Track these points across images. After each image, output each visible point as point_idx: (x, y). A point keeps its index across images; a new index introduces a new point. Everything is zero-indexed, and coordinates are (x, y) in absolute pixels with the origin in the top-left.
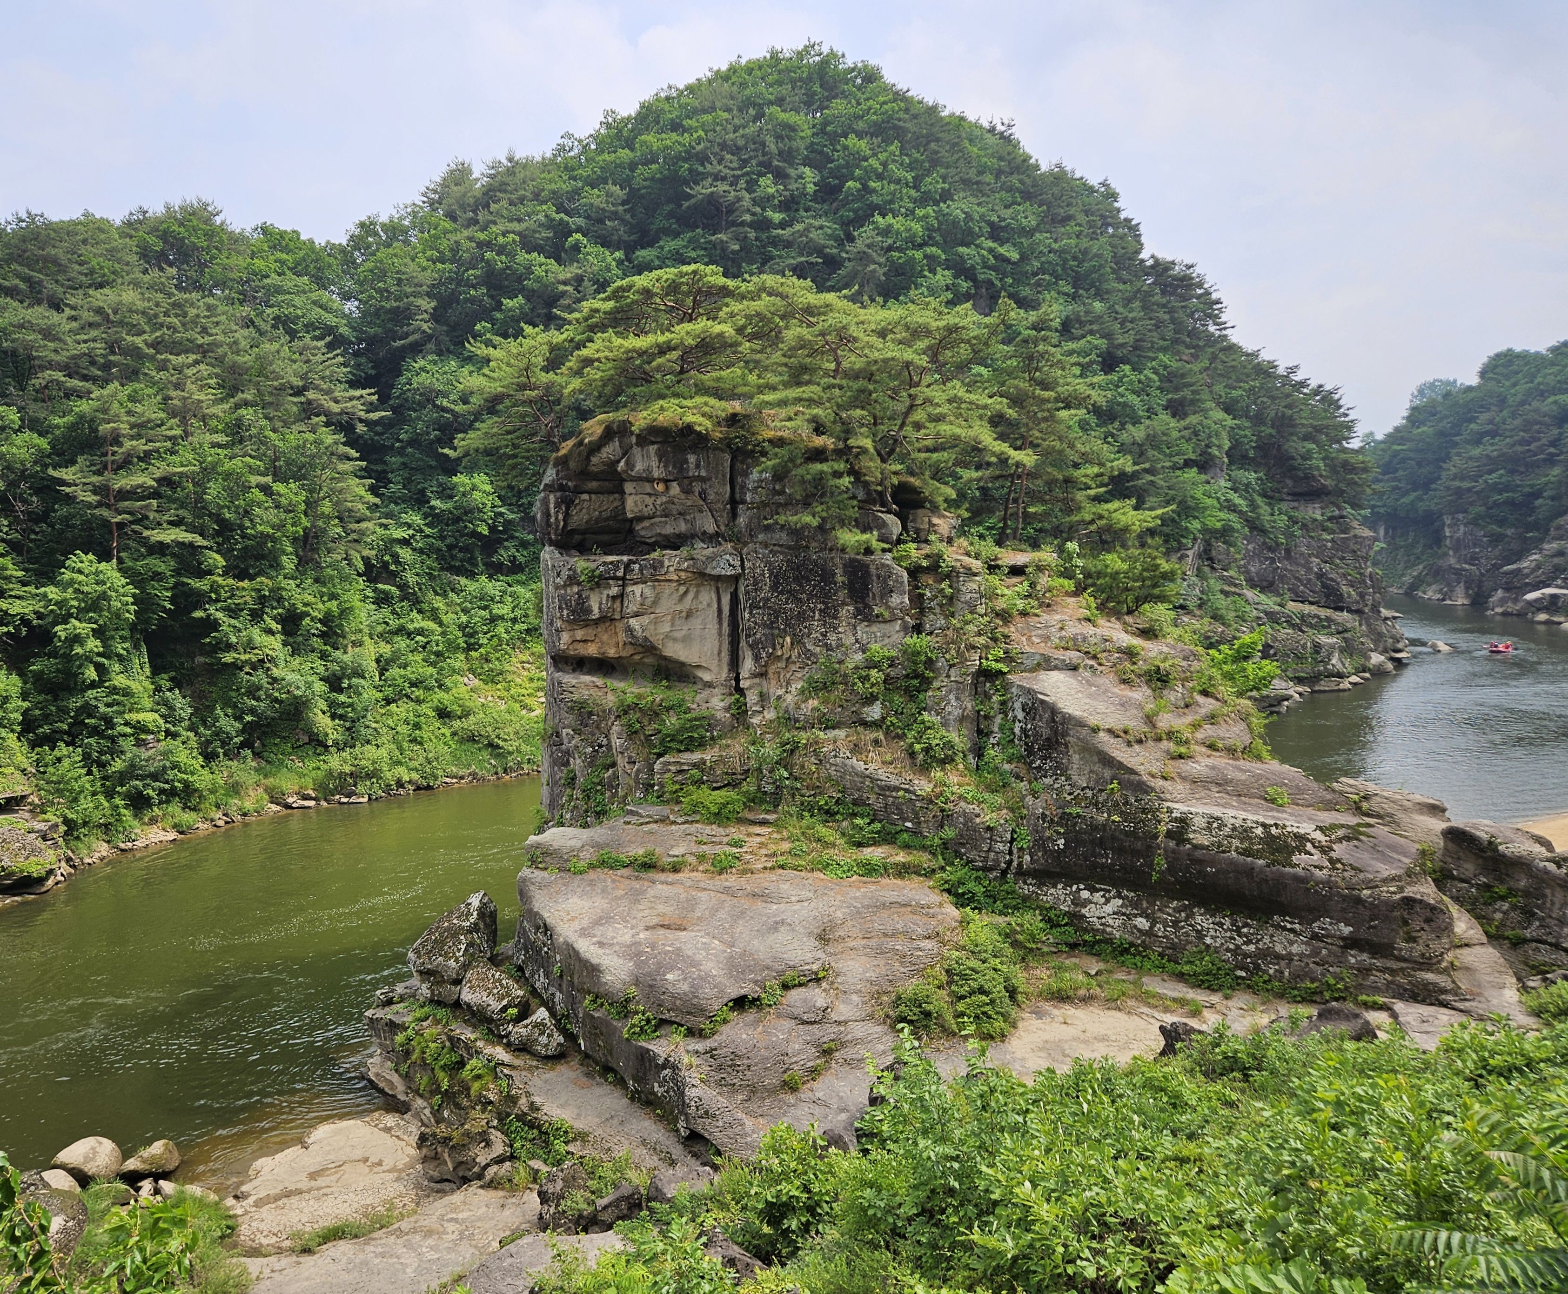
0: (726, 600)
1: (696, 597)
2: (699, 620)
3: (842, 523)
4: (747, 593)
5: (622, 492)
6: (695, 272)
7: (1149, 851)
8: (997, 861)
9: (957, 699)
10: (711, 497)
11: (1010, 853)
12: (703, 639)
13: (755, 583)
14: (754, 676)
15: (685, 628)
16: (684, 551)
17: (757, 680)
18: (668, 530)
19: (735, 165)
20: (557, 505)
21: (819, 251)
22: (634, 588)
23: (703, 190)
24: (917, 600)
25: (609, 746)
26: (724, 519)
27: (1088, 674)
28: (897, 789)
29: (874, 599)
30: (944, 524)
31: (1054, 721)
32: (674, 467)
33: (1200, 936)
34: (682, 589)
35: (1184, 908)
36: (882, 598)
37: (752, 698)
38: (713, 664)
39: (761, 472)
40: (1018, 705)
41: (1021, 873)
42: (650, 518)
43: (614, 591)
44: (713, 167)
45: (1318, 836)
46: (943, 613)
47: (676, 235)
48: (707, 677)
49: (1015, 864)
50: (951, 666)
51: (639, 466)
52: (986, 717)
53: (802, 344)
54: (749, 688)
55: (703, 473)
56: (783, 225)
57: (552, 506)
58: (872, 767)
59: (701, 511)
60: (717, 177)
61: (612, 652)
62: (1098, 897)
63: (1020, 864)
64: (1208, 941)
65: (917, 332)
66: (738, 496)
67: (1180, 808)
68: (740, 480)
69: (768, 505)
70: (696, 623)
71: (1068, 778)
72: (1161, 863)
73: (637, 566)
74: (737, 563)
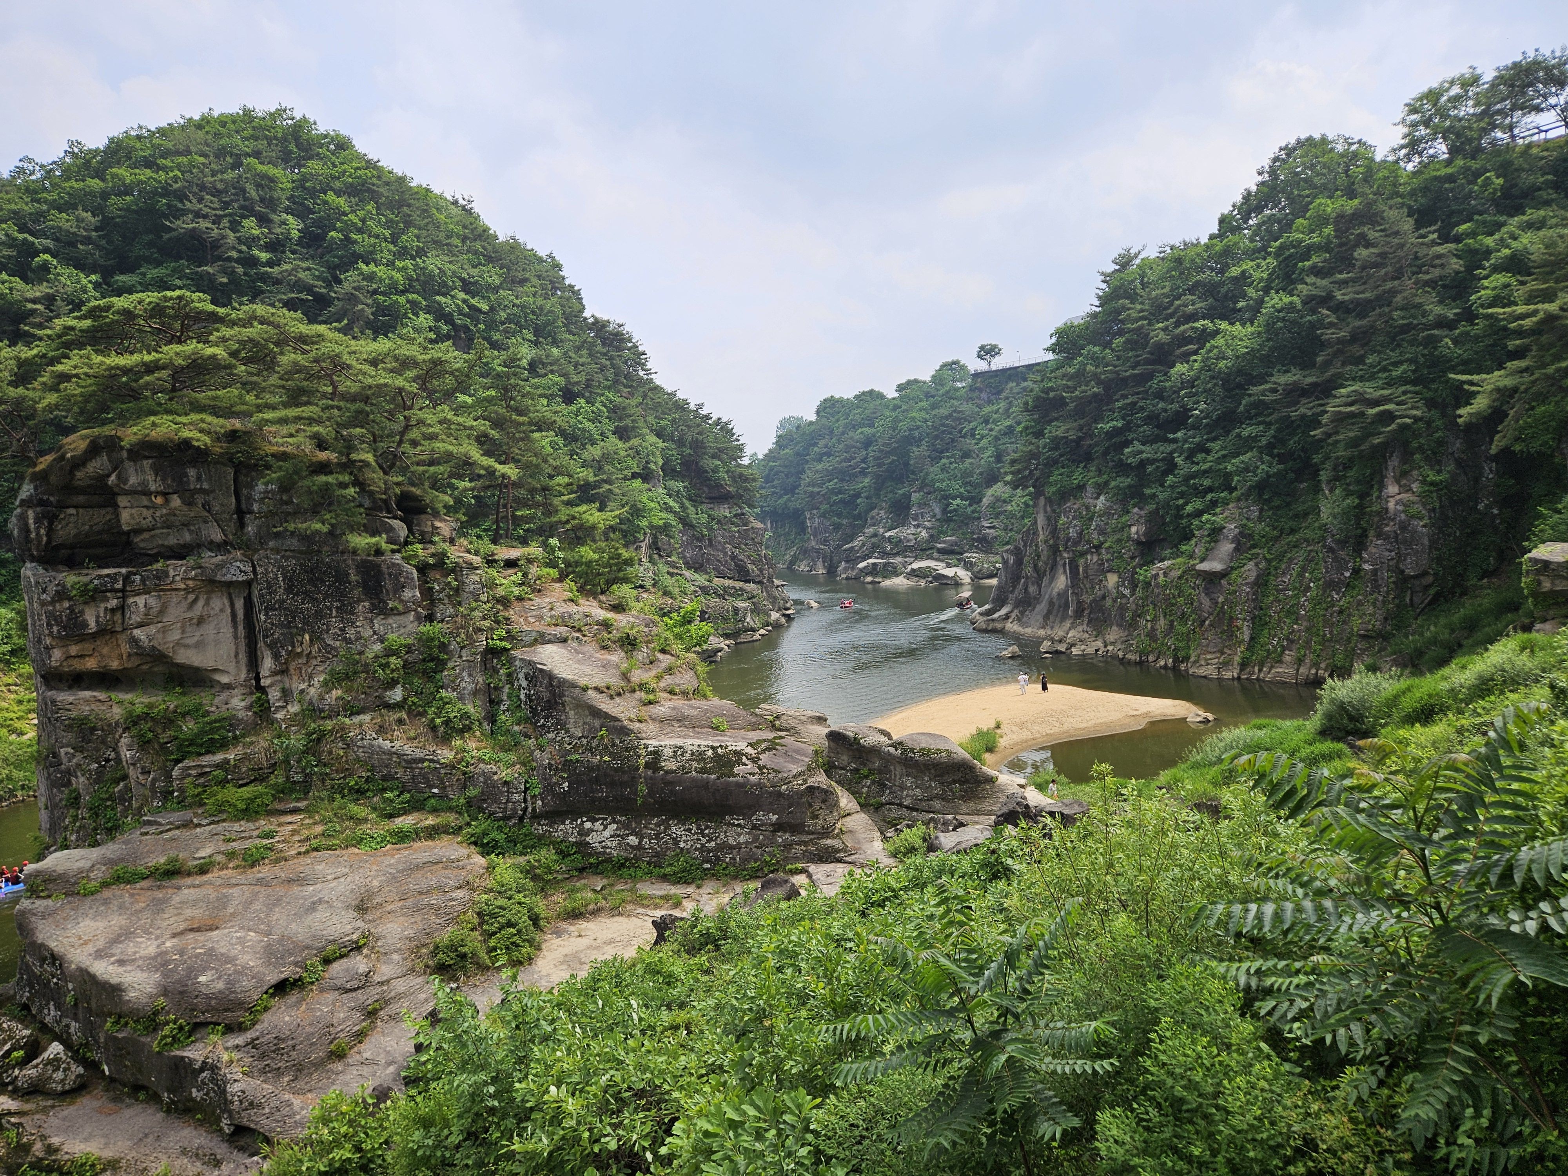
0: (239, 604)
1: (207, 603)
2: (212, 626)
3: (353, 528)
4: (261, 596)
6: (180, 298)
7: (633, 781)
8: (514, 810)
9: (470, 675)
10: (216, 508)
11: (525, 801)
12: (217, 643)
13: (269, 587)
14: (274, 673)
15: (198, 634)
16: (191, 561)
17: (279, 678)
19: (216, 206)
20: (38, 520)
21: (309, 289)
22: (137, 599)
23: (185, 224)
24: (427, 593)
25: (118, 759)
26: (231, 528)
27: (575, 644)
28: (422, 760)
29: (388, 594)
30: (445, 527)
31: (552, 685)
32: (174, 481)
33: (676, 842)
34: (191, 597)
35: (662, 822)
36: (395, 594)
37: (274, 695)
38: (231, 667)
39: (266, 484)
40: (521, 676)
41: (536, 817)
42: (149, 530)
43: (114, 603)
44: (192, 205)
45: (749, 750)
46: (451, 603)
47: (158, 264)
48: (224, 679)
49: (530, 810)
50: (462, 648)
51: (133, 480)
52: (496, 688)
53: (297, 368)
54: (271, 686)
55: (205, 486)
56: (270, 263)
57: (31, 522)
58: (397, 744)
59: (206, 522)
60: (198, 215)
61: (115, 664)
62: (598, 825)
63: (534, 809)
64: (682, 845)
65: (406, 363)
66: (244, 506)
67: (653, 743)
68: (245, 492)
69: (276, 514)
70: (209, 629)
71: (567, 731)
72: (643, 789)
73: (138, 577)
74: (249, 569)
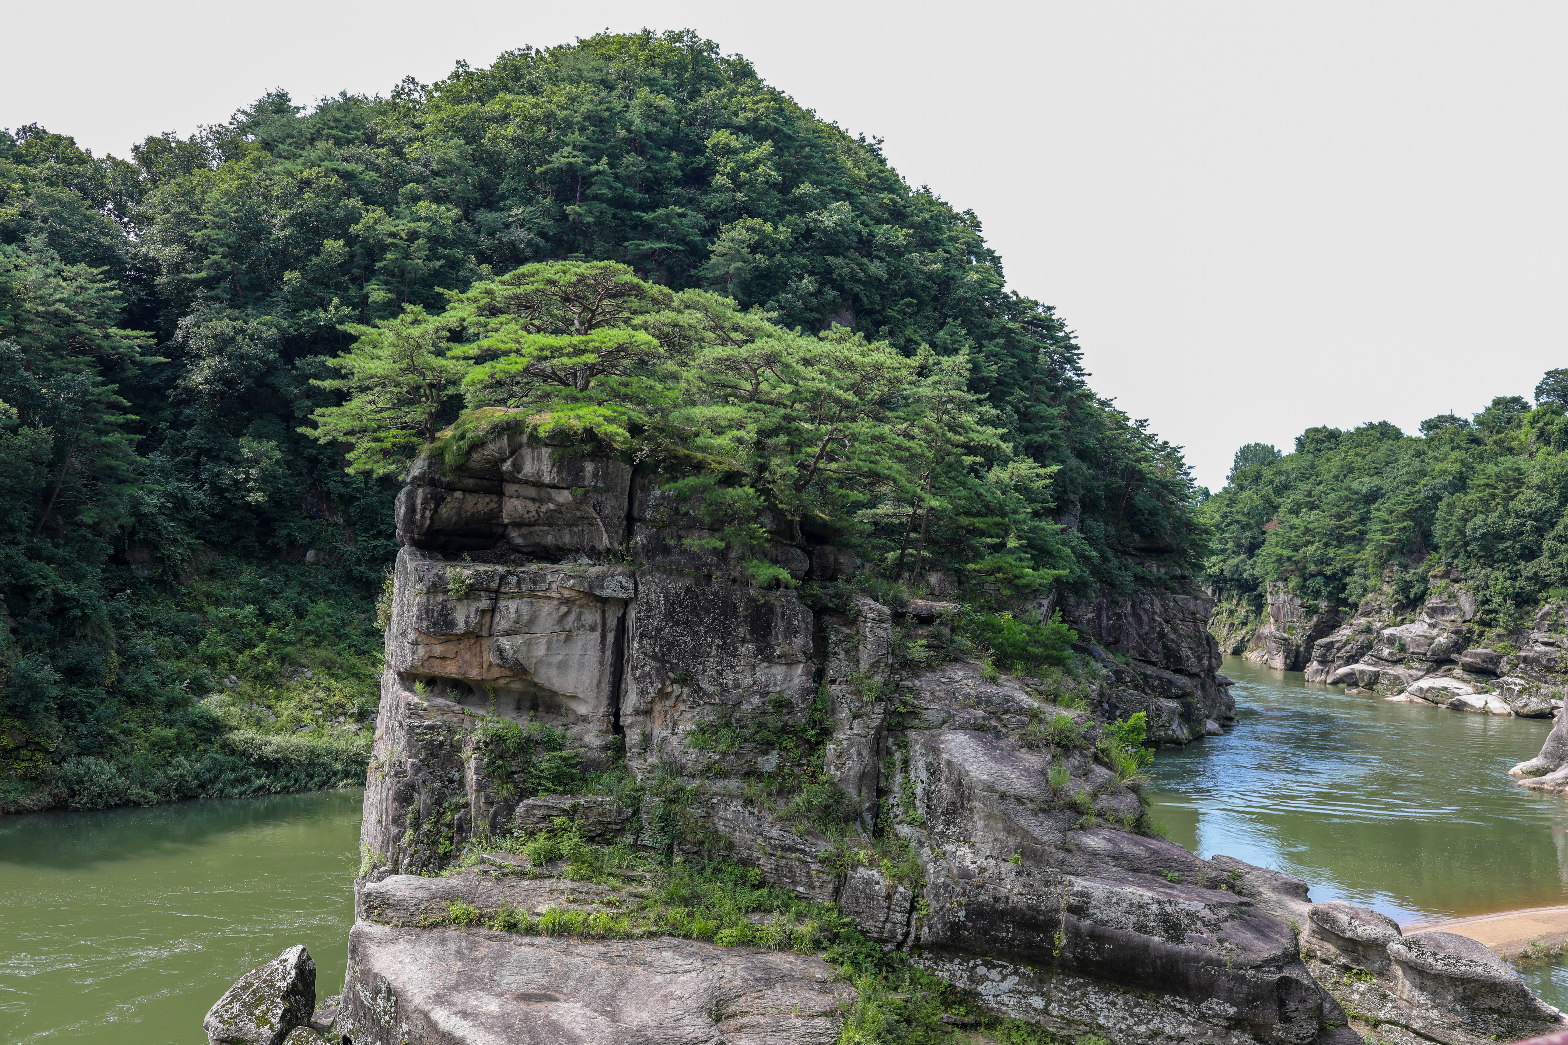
0: (612, 625)
1: (579, 619)
2: (579, 645)
4: (639, 620)
5: (501, 494)
7: (1050, 927)
8: (893, 933)
9: (859, 754)
10: (607, 511)
11: (908, 924)
12: (581, 666)
13: (649, 609)
14: (637, 712)
15: (563, 653)
16: (568, 567)
17: (640, 718)
18: (550, 540)
20: (425, 501)
22: (509, 603)
24: (821, 644)
25: (462, 783)
26: (618, 536)
27: (991, 736)
28: (790, 849)
29: (777, 638)
31: (960, 784)
32: (569, 473)
33: (1094, 1017)
34: (564, 609)
35: (1079, 987)
36: (786, 637)
37: (633, 737)
38: (591, 697)
39: (665, 490)
40: (921, 765)
41: (918, 947)
42: (529, 525)
43: (485, 604)
45: (1208, 915)
46: (847, 659)
48: (582, 710)
49: (912, 936)
50: (855, 717)
51: (528, 469)
52: (887, 776)
54: (631, 726)
55: (600, 485)
57: (419, 501)
58: (764, 824)
61: (474, 674)
62: (995, 974)
63: (918, 938)
64: (1101, 1022)
66: (636, 513)
67: (1082, 882)
68: (639, 495)
69: (669, 526)
70: (575, 649)
71: (972, 846)
72: (1061, 939)
73: (515, 579)
74: (631, 586)
